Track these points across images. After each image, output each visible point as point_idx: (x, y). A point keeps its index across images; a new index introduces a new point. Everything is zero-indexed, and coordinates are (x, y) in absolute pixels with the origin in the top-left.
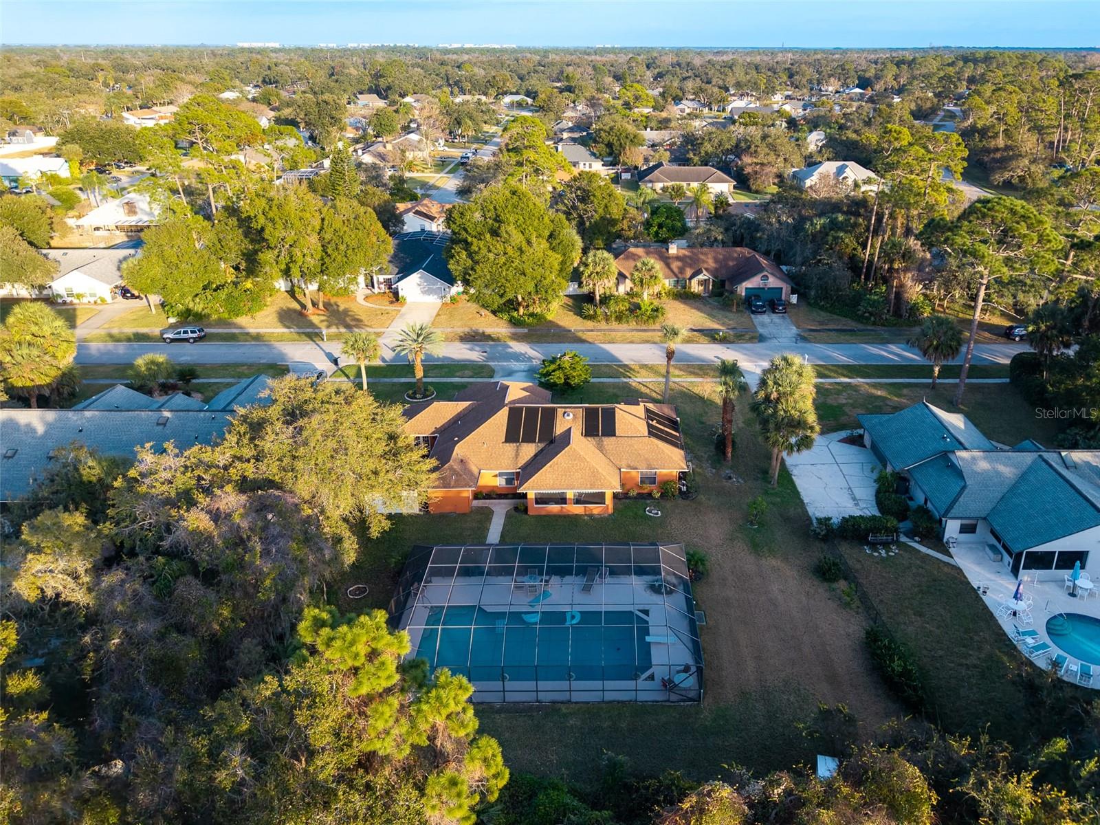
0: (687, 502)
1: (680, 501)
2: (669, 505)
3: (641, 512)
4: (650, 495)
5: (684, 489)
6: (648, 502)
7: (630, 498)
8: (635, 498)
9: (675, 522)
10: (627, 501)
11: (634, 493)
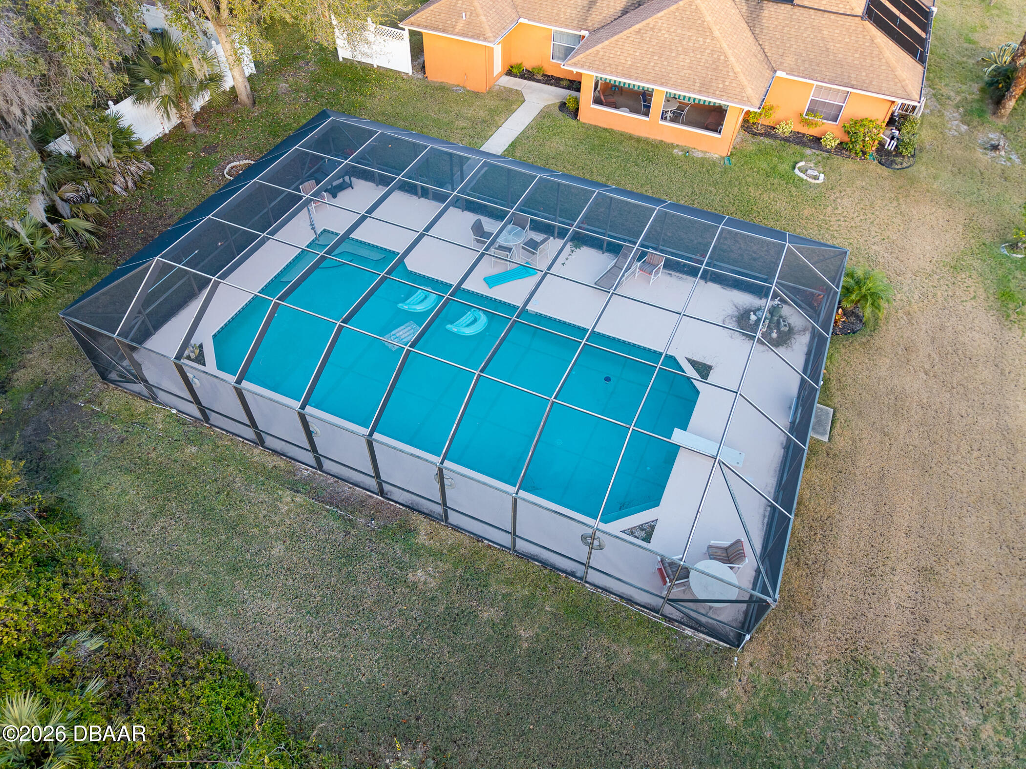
0: (885, 171)
1: (874, 167)
2: (848, 166)
3: (784, 167)
4: (817, 141)
5: (891, 146)
6: (808, 151)
7: (775, 137)
8: (786, 140)
9: (846, 202)
10: (767, 141)
11: (785, 129)
